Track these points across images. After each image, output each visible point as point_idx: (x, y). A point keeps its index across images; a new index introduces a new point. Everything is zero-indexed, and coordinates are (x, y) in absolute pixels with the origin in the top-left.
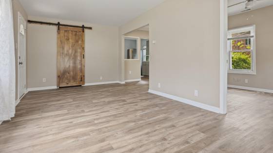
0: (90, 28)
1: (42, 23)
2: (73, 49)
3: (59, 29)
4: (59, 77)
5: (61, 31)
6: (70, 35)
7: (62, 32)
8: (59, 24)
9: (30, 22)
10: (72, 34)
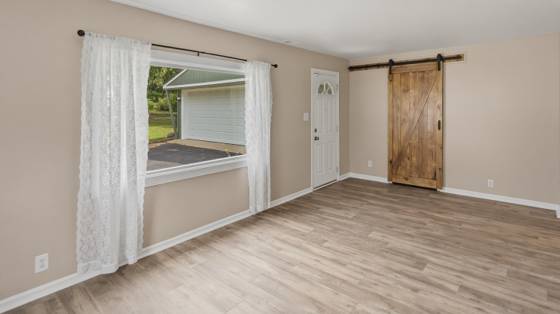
0: (458, 58)
1: (367, 67)
2: (415, 110)
3: (390, 73)
4: (391, 162)
5: (395, 76)
6: (411, 80)
7: (397, 77)
8: (391, 63)
9: (352, 69)
10: (415, 78)
